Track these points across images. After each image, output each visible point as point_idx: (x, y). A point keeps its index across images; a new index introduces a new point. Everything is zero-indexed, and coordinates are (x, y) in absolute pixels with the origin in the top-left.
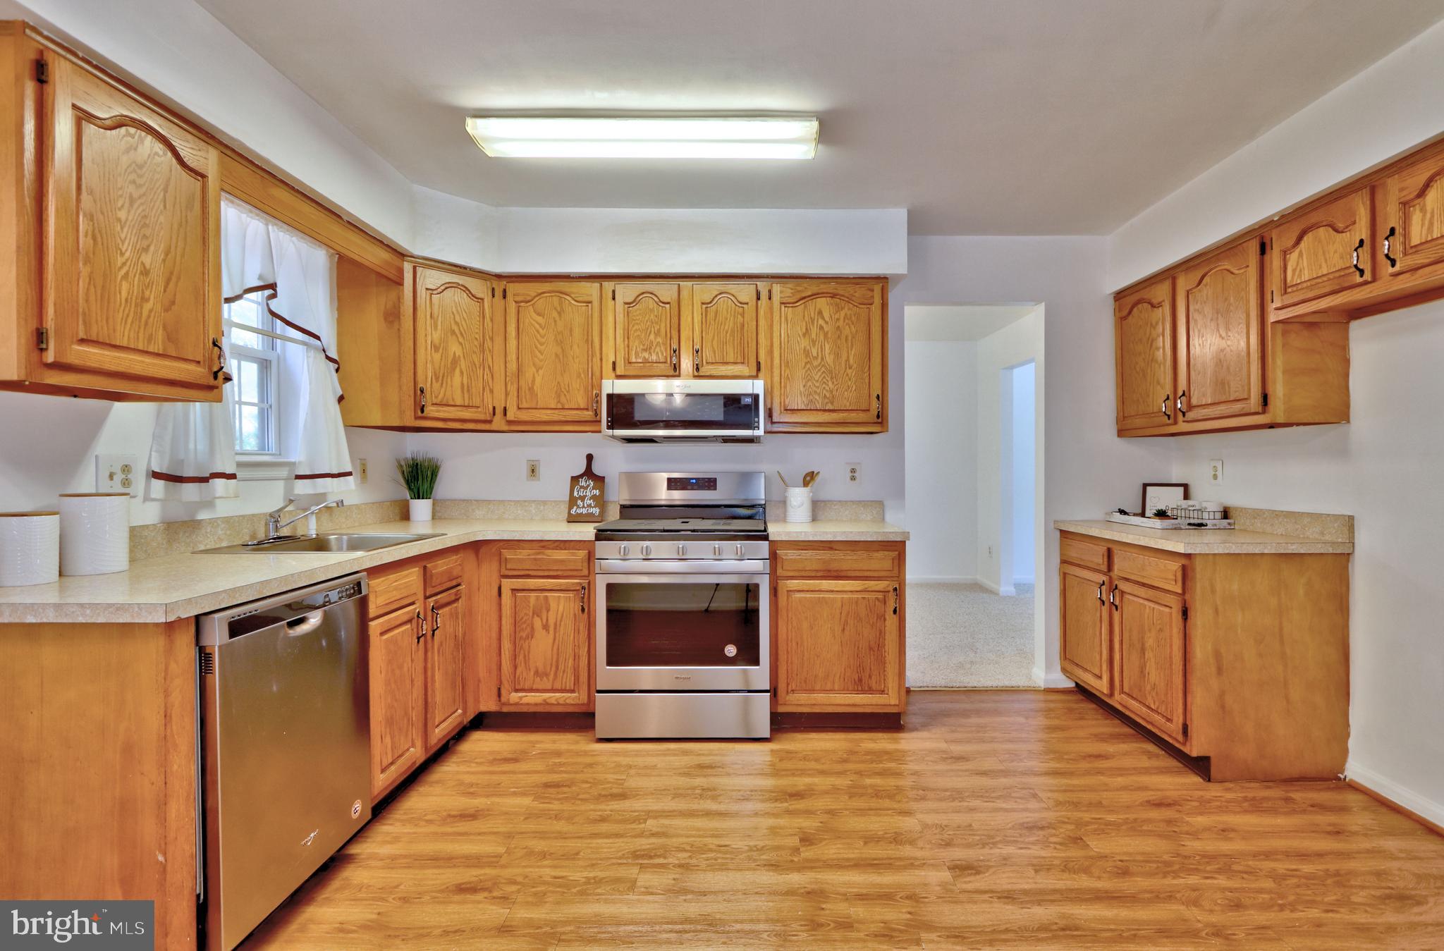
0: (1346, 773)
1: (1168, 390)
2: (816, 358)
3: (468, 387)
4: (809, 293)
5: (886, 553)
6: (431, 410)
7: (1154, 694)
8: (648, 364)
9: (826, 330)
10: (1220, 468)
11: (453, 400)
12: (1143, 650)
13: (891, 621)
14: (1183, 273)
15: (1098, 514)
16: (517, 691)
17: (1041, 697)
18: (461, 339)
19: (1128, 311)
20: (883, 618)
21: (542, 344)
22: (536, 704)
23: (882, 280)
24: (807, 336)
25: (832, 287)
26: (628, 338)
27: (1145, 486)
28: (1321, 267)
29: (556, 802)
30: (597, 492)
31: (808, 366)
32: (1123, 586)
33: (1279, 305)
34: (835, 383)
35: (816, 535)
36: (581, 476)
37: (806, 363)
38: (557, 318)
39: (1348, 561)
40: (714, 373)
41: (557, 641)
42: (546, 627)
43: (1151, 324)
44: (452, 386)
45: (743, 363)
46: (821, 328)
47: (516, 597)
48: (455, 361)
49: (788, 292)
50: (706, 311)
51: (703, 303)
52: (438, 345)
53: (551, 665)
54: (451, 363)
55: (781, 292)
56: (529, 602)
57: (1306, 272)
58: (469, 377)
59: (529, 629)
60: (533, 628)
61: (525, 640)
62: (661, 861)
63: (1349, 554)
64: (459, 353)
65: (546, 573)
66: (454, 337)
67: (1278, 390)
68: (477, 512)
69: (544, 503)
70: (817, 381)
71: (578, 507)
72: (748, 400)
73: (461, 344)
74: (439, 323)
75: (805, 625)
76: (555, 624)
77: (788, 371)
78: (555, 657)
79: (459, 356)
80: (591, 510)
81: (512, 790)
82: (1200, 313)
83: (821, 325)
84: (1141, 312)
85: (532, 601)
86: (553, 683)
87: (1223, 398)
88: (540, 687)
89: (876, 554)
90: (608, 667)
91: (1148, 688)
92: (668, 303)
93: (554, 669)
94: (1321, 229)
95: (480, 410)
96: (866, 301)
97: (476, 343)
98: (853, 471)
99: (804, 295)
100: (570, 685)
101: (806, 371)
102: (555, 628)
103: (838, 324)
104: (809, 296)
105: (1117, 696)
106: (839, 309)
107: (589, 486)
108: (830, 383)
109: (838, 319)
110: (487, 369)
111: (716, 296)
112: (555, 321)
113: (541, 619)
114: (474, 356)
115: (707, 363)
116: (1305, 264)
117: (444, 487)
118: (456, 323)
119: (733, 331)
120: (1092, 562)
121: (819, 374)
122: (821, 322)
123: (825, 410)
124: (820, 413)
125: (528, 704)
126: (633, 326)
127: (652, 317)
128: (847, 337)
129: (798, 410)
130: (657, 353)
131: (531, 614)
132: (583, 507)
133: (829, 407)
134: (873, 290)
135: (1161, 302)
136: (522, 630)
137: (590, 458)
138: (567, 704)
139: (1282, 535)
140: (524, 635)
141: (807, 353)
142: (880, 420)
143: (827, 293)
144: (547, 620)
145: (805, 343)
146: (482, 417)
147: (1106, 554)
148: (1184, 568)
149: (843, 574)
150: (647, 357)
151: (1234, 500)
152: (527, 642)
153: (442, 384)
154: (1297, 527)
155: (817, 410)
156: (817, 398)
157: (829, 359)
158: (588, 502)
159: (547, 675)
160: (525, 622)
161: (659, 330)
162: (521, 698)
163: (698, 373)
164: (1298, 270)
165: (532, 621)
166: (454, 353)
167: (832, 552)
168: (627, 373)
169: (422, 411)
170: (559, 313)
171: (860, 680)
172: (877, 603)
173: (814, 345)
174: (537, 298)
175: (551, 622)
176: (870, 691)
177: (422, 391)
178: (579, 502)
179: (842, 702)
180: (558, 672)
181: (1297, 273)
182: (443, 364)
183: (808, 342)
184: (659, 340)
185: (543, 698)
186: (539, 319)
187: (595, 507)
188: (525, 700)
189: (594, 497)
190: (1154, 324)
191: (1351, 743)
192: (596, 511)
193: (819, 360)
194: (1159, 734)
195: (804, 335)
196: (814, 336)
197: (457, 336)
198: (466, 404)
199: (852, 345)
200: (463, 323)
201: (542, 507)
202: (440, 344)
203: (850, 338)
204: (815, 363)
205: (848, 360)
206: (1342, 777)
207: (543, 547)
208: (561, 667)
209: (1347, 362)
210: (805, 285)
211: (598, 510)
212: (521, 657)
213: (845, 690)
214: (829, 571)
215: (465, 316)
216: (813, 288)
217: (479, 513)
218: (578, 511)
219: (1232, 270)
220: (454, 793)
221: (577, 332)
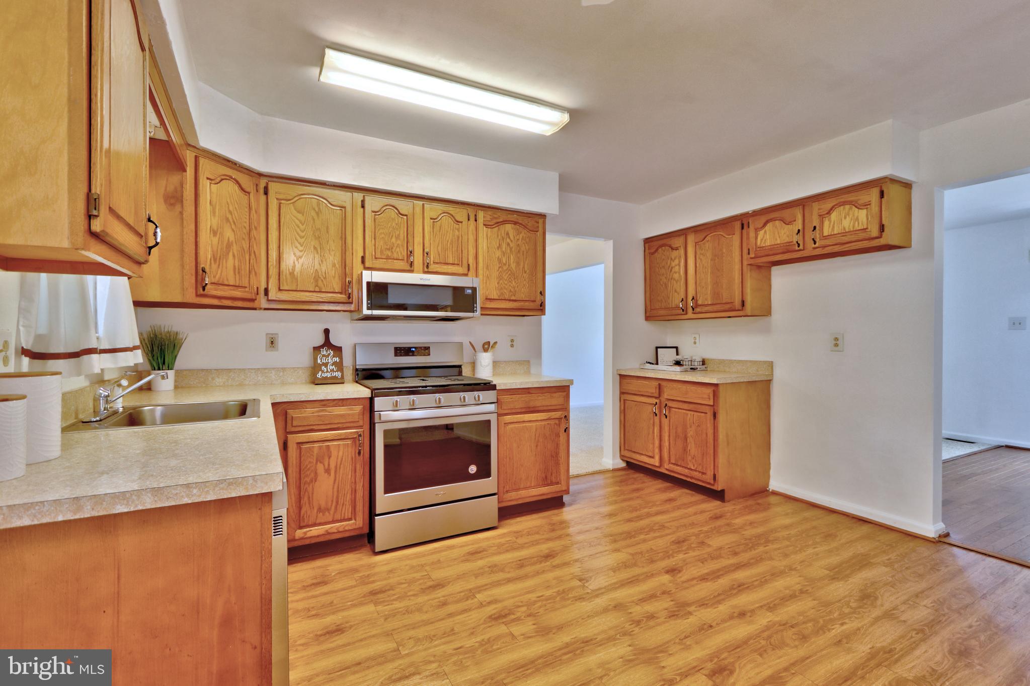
0: (769, 487)
1: (682, 296)
2: (505, 264)
3: (239, 269)
4: (501, 220)
5: (560, 393)
6: (210, 289)
7: (694, 461)
8: (390, 260)
9: (511, 245)
10: (698, 338)
11: (227, 280)
12: (686, 438)
13: (563, 436)
14: (693, 233)
15: (637, 365)
16: (301, 528)
17: (610, 475)
18: (233, 227)
19: (654, 250)
20: (558, 435)
21: (302, 237)
22: (318, 536)
23: (543, 216)
24: (500, 249)
25: (514, 217)
26: (375, 239)
27: (657, 348)
28: (776, 240)
29: (395, 602)
30: (337, 359)
31: (501, 269)
32: (670, 404)
33: (753, 256)
34: (517, 282)
35: (522, 384)
36: (322, 346)
37: (499, 268)
38: (316, 217)
39: (770, 383)
40: (439, 270)
41: (337, 481)
42: (328, 471)
43: (671, 259)
44: (226, 268)
45: (458, 264)
46: (508, 244)
47: (300, 449)
48: (229, 245)
49: (488, 218)
50: (433, 225)
51: (431, 219)
52: (215, 229)
53: (332, 501)
54: (226, 247)
55: (484, 217)
56: (313, 452)
57: (768, 241)
58: (240, 261)
59: (313, 475)
60: (316, 473)
61: (309, 484)
62: (513, 617)
63: (770, 380)
64: (232, 238)
65: (328, 427)
66: (228, 224)
67: (749, 299)
68: (217, 380)
69: (284, 369)
70: (506, 280)
71: (323, 372)
72: (469, 291)
73: (234, 231)
74: (217, 211)
75: (515, 445)
76: (336, 467)
77: (488, 272)
78: (335, 493)
79: (232, 241)
80: (334, 374)
81: (349, 603)
82: (704, 256)
83: (508, 243)
84: (664, 251)
85: (316, 451)
86: (334, 515)
87: (719, 302)
88: (323, 521)
89: (554, 395)
90: (386, 495)
91: (690, 458)
92: (406, 215)
93: (334, 504)
94: (777, 221)
95: (247, 289)
96: (534, 230)
97: (244, 231)
98: (512, 341)
99: (498, 221)
100: (348, 514)
101: (499, 273)
102: (336, 472)
103: (518, 243)
104: (502, 222)
105: (666, 466)
106: (519, 233)
107: (329, 354)
108: (513, 283)
109: (518, 239)
110: (253, 255)
111: (440, 214)
112: (314, 220)
113: (324, 465)
114: (243, 242)
115: (434, 263)
116: (768, 237)
117: (185, 359)
118: (230, 212)
119: (452, 241)
120: (647, 392)
121: (507, 275)
122: (508, 240)
123: (510, 300)
124: (507, 302)
125: (311, 537)
126: (379, 230)
127: (394, 224)
128: (523, 252)
129: (494, 299)
130: (398, 252)
131: (315, 462)
132: (327, 372)
133: (513, 298)
134: (538, 223)
135: (678, 247)
136: (307, 476)
137: (327, 332)
138: (346, 531)
139: (735, 372)
140: (308, 480)
141: (500, 260)
142: (542, 308)
143: (512, 221)
144: (329, 465)
145: (498, 253)
146: (248, 296)
147: (658, 387)
148: (714, 391)
149: (537, 409)
150: (390, 255)
151: (707, 355)
152: (311, 485)
153: (219, 265)
154: (744, 367)
155: (505, 300)
156: (506, 291)
157: (513, 266)
158: (330, 367)
159: (328, 510)
160: (309, 469)
161: (399, 235)
162: (305, 533)
163: (427, 270)
164: (764, 239)
165: (316, 467)
166: (229, 238)
167: (530, 395)
168: (374, 266)
169: (204, 289)
170: (318, 214)
171: (546, 477)
172: (555, 426)
173: (504, 256)
174: (297, 198)
175: (332, 466)
176: (552, 484)
177: (204, 271)
178: (323, 368)
179: (536, 494)
180: (338, 506)
181: (763, 241)
182: (220, 247)
183: (500, 253)
184: (399, 242)
185: (326, 529)
186: (300, 216)
187: (337, 371)
188: (309, 535)
189: (334, 364)
190: (673, 258)
191: (772, 472)
192: (338, 374)
193: (507, 266)
194: (695, 482)
195: (498, 248)
196: (504, 249)
197: (230, 224)
198: (237, 285)
199: (526, 257)
200: (235, 212)
201: (282, 373)
202: (218, 229)
203: (525, 253)
204: (505, 268)
205: (524, 267)
206: (768, 489)
207: (324, 405)
208: (341, 501)
209: (770, 286)
210: (499, 214)
211: (340, 374)
212: (306, 499)
213: (538, 486)
214: (529, 408)
215: (236, 206)
216: (503, 217)
217: (219, 381)
218: (324, 375)
219: (724, 235)
220: (300, 619)
221: (333, 230)
